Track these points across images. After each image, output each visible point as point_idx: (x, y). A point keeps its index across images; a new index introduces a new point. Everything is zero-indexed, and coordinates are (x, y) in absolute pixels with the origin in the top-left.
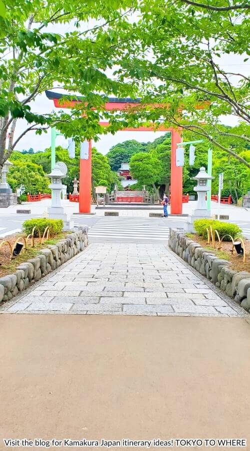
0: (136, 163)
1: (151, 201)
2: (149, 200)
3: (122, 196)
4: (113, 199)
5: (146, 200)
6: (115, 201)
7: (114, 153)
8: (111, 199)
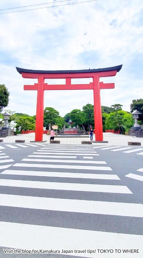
0: (73, 114)
1: (81, 133)
2: (80, 132)
3: (67, 131)
4: (63, 132)
5: (79, 132)
6: (64, 133)
7: (67, 116)
8: (61, 132)
